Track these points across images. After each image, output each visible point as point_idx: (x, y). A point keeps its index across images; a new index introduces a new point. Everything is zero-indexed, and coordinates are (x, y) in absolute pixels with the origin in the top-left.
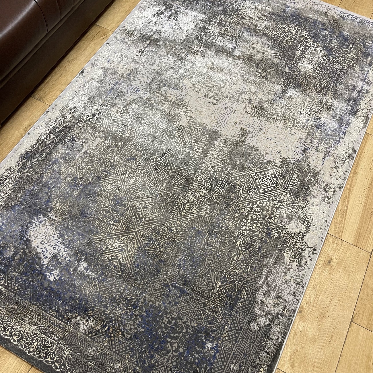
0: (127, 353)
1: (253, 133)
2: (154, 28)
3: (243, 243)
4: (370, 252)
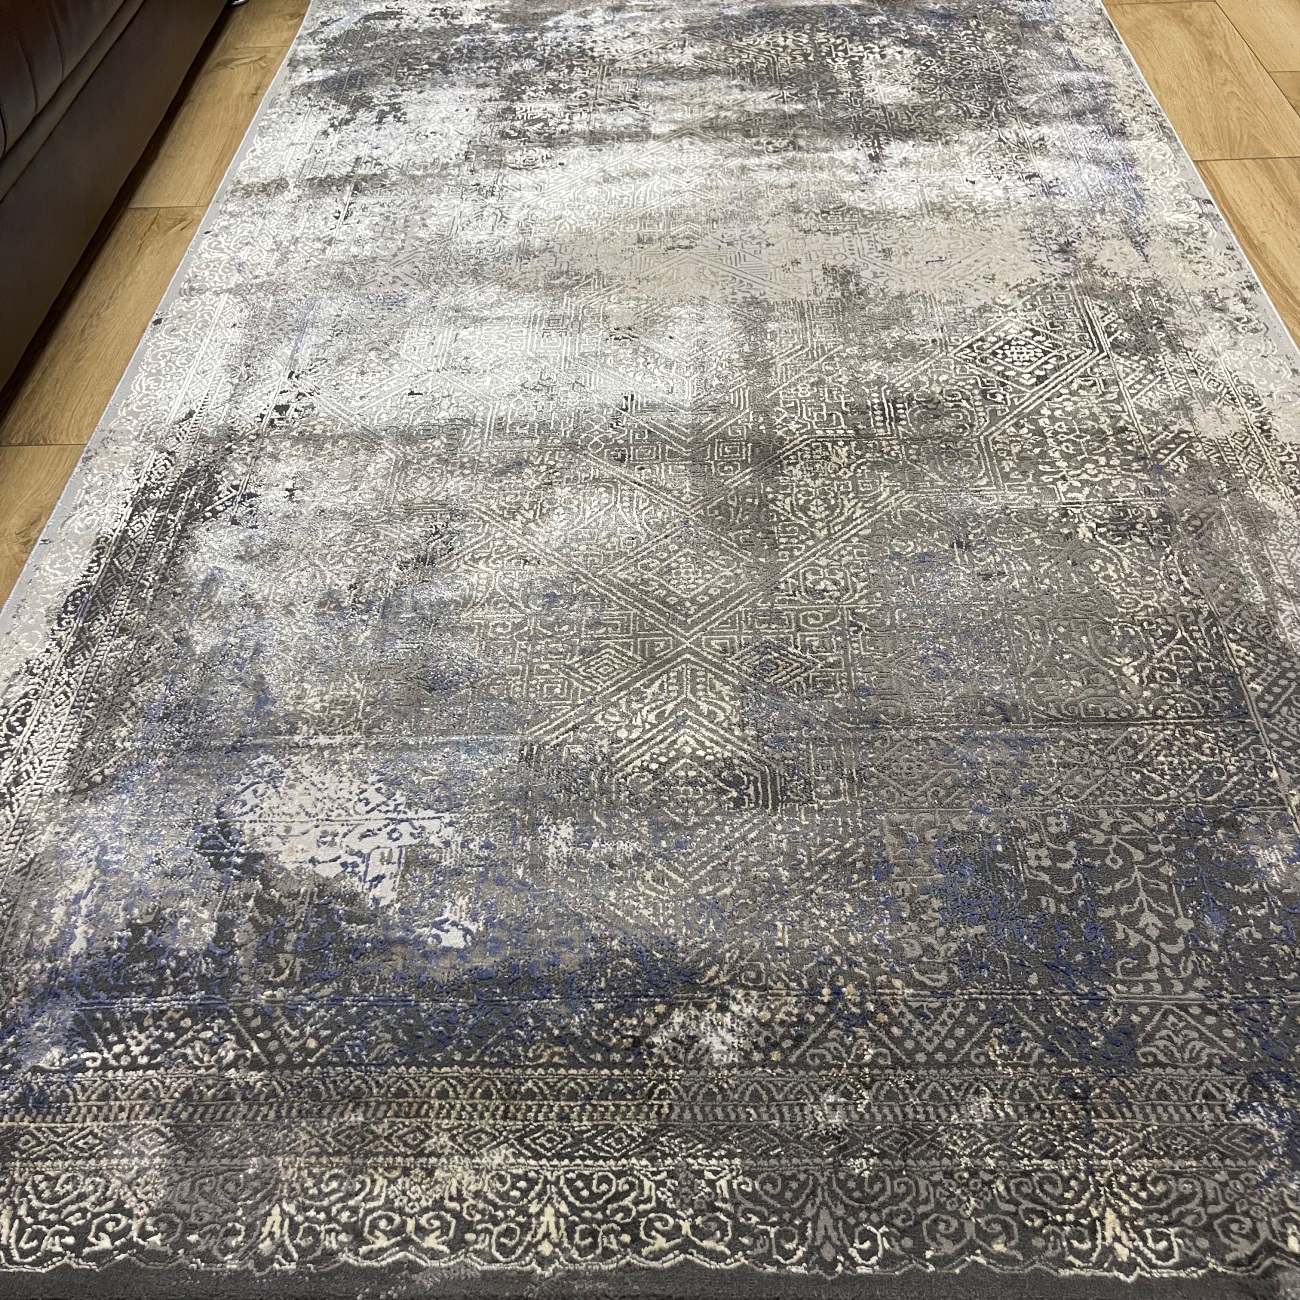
0: (986, 1038)
1: (871, 267)
3: (1098, 525)
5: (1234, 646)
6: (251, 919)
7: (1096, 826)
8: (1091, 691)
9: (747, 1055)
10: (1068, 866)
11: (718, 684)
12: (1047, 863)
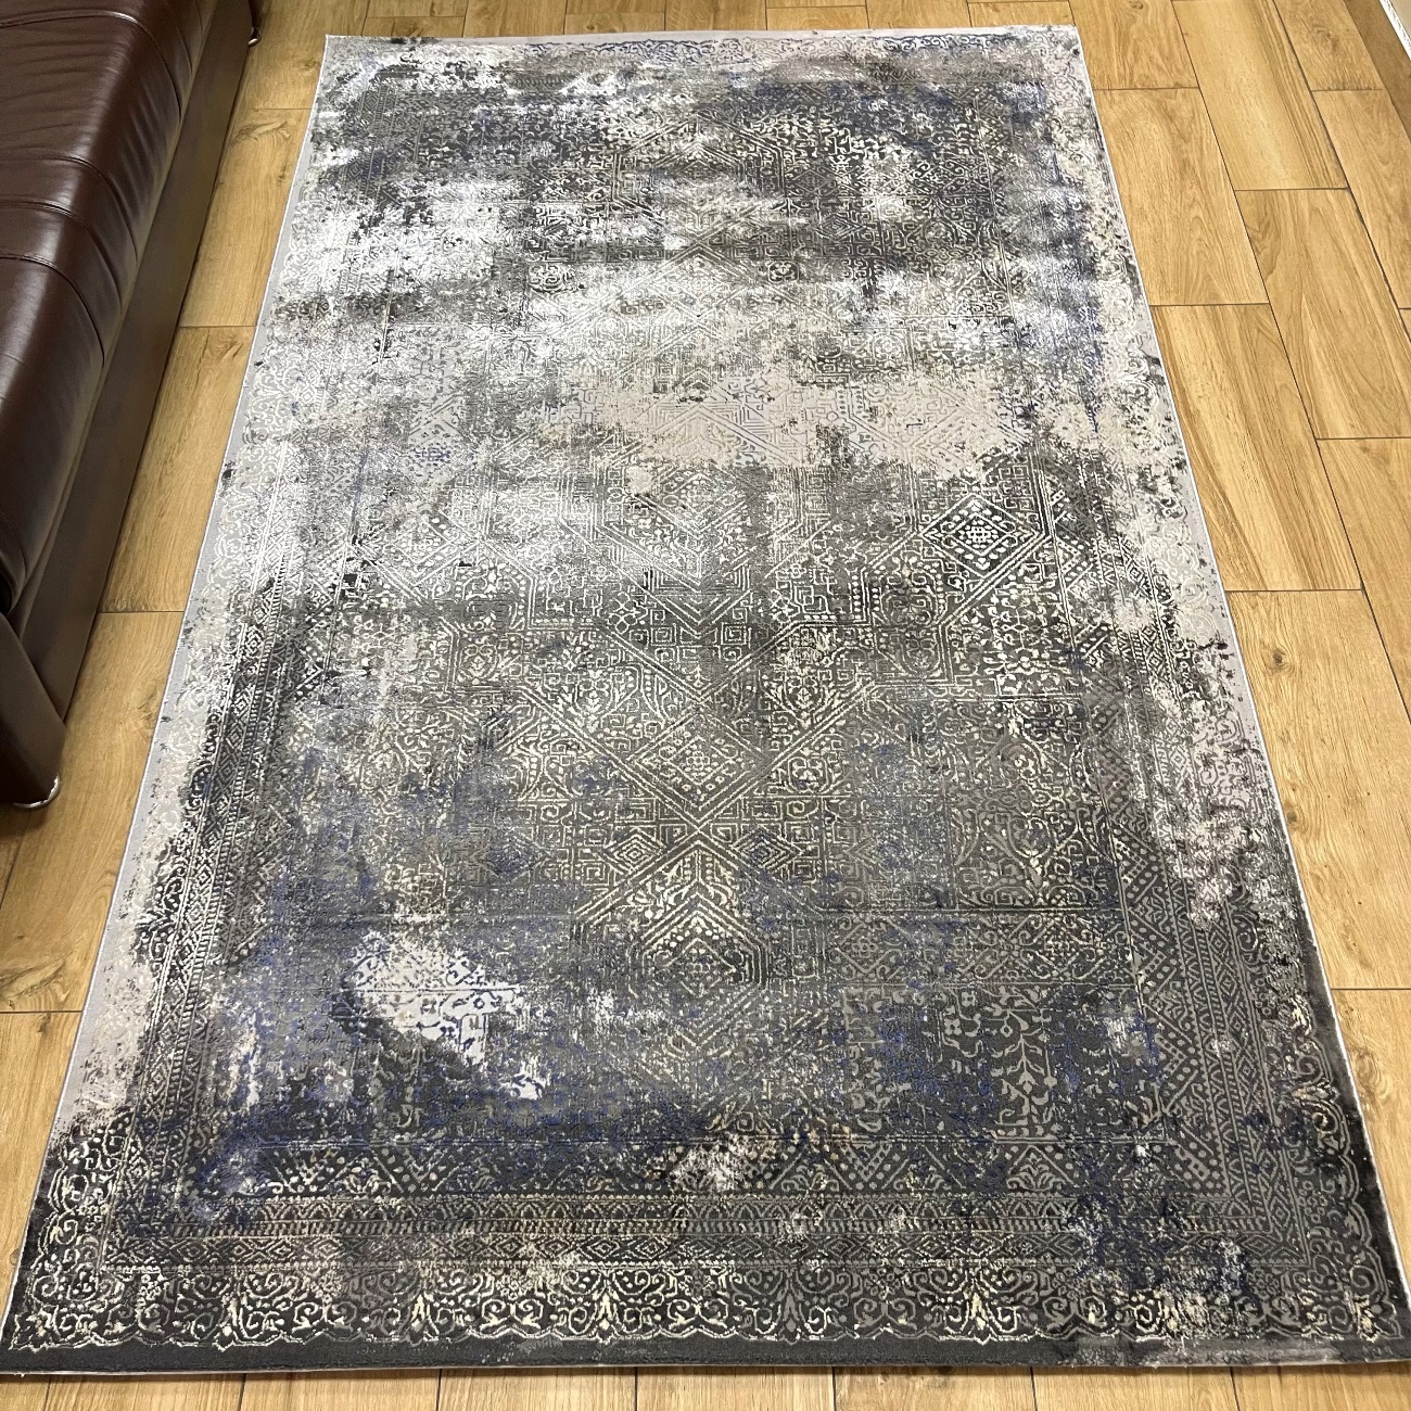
0: (905, 1171)
1: (859, 429)
2: (381, 268)
3: (1026, 721)
4: (1358, 586)
5: (1116, 841)
6: (378, 1076)
7: (997, 1001)
8: (1004, 880)
9: (740, 1184)
10: (973, 1034)
11: (722, 870)
12: (958, 1032)
